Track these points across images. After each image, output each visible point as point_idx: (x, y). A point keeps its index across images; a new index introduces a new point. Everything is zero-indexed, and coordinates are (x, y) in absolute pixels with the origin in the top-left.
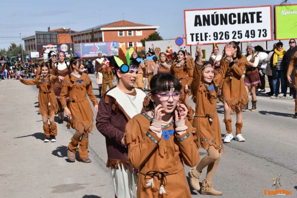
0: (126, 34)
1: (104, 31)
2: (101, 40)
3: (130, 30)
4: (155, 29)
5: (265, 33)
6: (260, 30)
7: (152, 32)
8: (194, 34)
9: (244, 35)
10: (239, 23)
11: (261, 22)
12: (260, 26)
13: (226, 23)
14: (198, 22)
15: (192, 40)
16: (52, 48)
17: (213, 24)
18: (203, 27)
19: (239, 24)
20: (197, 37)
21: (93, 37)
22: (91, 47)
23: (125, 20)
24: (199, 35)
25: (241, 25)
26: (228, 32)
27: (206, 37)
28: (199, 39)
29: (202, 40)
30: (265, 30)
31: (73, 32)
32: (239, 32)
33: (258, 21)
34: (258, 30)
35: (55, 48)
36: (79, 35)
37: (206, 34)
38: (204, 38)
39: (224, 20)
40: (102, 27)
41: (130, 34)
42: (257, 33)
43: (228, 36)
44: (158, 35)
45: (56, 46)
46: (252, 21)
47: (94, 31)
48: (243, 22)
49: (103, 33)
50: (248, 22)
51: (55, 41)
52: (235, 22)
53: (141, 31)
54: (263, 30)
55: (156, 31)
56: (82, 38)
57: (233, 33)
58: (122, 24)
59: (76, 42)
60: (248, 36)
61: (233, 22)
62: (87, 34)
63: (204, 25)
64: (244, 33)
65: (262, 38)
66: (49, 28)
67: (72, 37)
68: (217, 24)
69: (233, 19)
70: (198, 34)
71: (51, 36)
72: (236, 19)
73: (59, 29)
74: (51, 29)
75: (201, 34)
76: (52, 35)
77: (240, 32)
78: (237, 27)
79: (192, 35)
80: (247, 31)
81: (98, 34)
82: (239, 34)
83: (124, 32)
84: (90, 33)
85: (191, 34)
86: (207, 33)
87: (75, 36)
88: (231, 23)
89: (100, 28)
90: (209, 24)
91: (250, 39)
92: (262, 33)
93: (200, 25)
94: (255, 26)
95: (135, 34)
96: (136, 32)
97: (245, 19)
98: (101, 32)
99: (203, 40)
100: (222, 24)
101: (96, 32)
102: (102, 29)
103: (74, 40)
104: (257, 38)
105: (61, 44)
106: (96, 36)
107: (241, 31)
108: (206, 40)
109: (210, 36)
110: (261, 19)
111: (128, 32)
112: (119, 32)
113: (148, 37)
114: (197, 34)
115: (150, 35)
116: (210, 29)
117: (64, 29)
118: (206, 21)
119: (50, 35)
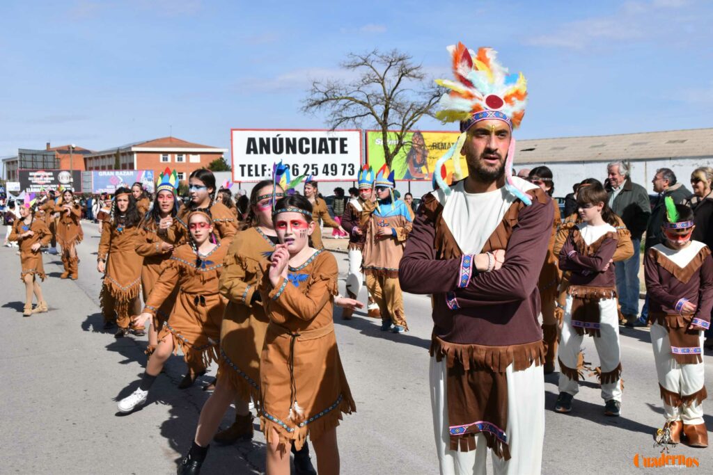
0: (173, 159)
1: (138, 152)
2: (131, 167)
3: (180, 153)
4: (221, 153)
5: (352, 169)
6: (345, 165)
7: (216, 158)
8: (245, 166)
9: (320, 171)
10: (314, 152)
11: (346, 152)
12: (345, 159)
13: (294, 152)
14: (251, 147)
15: (243, 175)
16: (45, 176)
17: (275, 151)
18: (259, 155)
19: (314, 155)
20: (250, 170)
21: (117, 161)
22: (109, 178)
23: (173, 136)
24: (253, 168)
25: (317, 155)
26: (297, 166)
27: (263, 170)
28: (253, 173)
29: (257, 175)
30: (352, 165)
31: (87, 152)
32: (313, 165)
33: (342, 151)
34: (342, 165)
35: (50, 176)
36: (97, 158)
37: (263, 166)
38: (260, 172)
39: (291, 146)
40: (134, 146)
41: (180, 159)
42: (340, 169)
43: (297, 170)
44: (225, 163)
45: (51, 174)
46: (334, 152)
47: (121, 152)
48: (320, 152)
49: (135, 155)
50: (327, 152)
51: (51, 166)
52: (308, 150)
53: (199, 156)
54: (349, 166)
55: (223, 156)
56: (101, 163)
57: (304, 167)
58: (168, 143)
59: (91, 169)
60: (327, 173)
61: (304, 150)
62: (109, 156)
63: (261, 152)
64: (321, 168)
65: (347, 177)
66: (48, 144)
67: (85, 159)
68: (281, 152)
69: (305, 146)
70: (252, 165)
71: (45, 157)
72: (310, 146)
73: (63, 147)
74: (52, 146)
75: (256, 166)
76: (46, 155)
77: (315, 167)
78: (311, 158)
79: (243, 166)
80: (326, 166)
81: (128, 156)
82: (313, 168)
83: (169, 156)
84: (115, 155)
85: (240, 165)
86: (265, 165)
87: (90, 159)
88: (301, 151)
89: (130, 148)
90: (268, 152)
91: (330, 177)
92: (348, 169)
93: (256, 152)
94: (337, 159)
95: (188, 159)
96: (191, 156)
97: (322, 147)
98: (132, 153)
99: (252, 176)
100: (288, 152)
101: (123, 154)
102: (134, 149)
103: (89, 166)
104: (339, 176)
105: (60, 171)
106: (122, 160)
107: (316, 165)
108: (263, 175)
109: (269, 170)
110: (346, 149)
111: (176, 156)
112: (161, 156)
113: (208, 165)
114: (250, 166)
115: (212, 162)
116: (270, 160)
117: (74, 146)
118: (265, 146)
119: (43, 155)
